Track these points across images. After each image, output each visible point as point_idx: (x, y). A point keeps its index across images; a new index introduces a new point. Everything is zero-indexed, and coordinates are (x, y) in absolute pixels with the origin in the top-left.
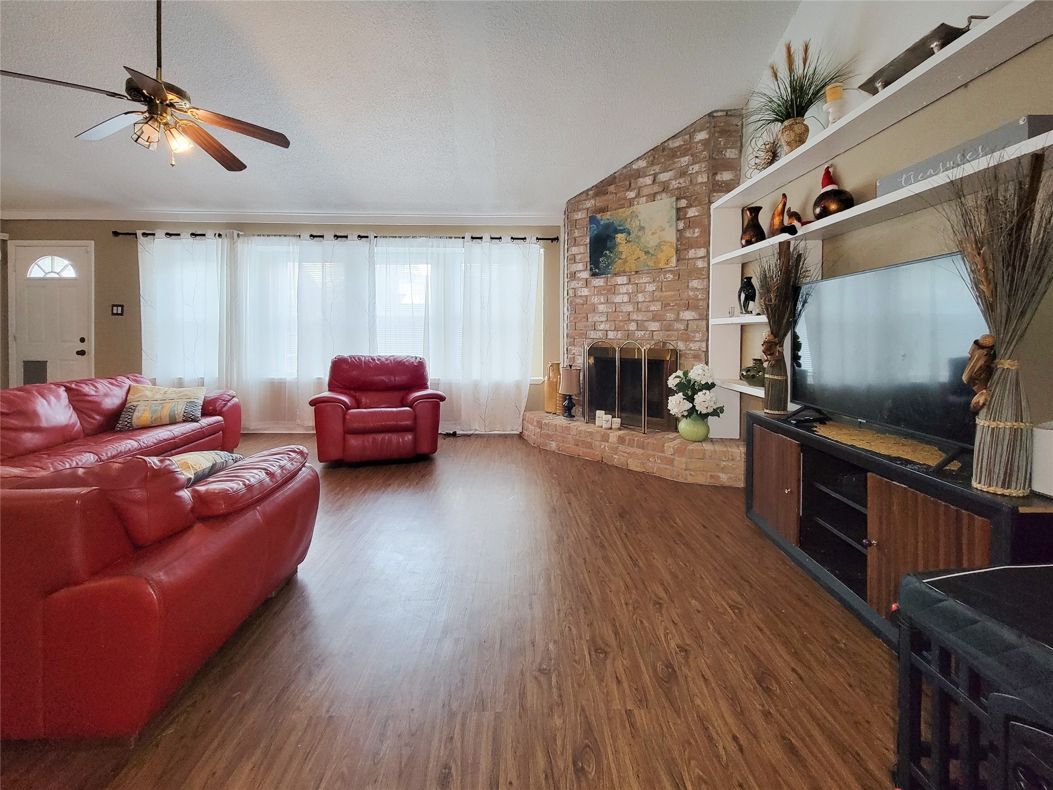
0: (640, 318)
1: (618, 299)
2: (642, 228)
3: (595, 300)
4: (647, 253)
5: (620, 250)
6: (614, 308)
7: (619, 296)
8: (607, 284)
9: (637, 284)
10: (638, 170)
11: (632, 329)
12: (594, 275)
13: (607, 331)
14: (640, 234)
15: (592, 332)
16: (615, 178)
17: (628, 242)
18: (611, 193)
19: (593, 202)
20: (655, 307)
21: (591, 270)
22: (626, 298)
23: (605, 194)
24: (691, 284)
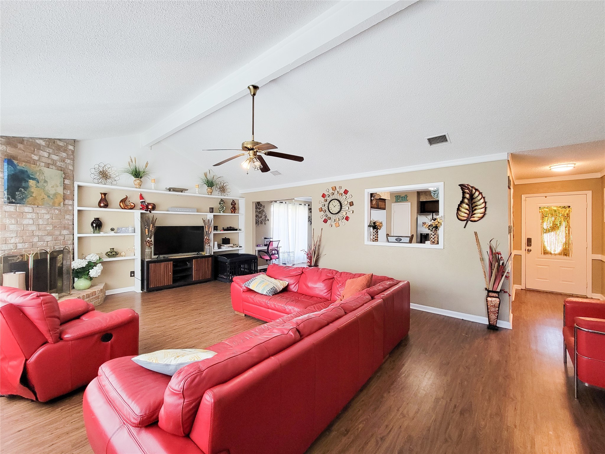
0: (40, 234)
1: (25, 222)
2: (46, 182)
3: (7, 221)
4: (49, 196)
5: (32, 191)
6: (23, 228)
7: (26, 220)
8: (16, 211)
9: (38, 213)
10: (39, 145)
11: (36, 241)
12: (11, 203)
13: (16, 243)
14: (45, 184)
15: (4, 245)
16: (23, 140)
17: (37, 187)
18: (20, 149)
19: (5, 148)
20: (49, 228)
21: (8, 199)
22: (31, 222)
23: (16, 147)
24: (66, 217)
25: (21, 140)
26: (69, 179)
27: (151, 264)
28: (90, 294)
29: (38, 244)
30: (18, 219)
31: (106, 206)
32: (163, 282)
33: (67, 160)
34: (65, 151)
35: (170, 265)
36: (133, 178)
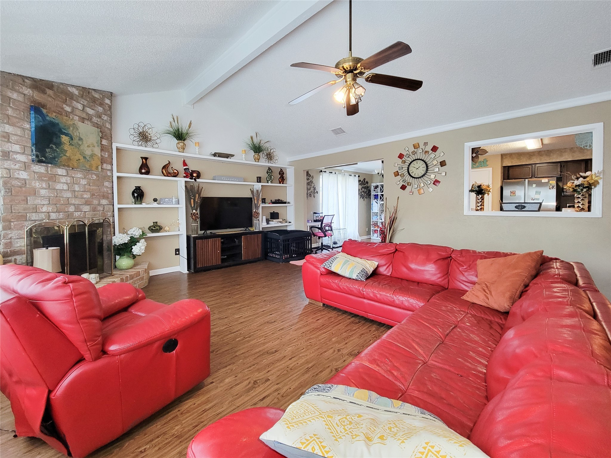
0: (77, 202)
1: (59, 186)
2: (80, 139)
3: (37, 184)
4: (85, 158)
5: (65, 148)
6: (56, 194)
7: (60, 184)
8: (48, 172)
9: (73, 177)
10: (72, 94)
11: (72, 210)
12: (40, 161)
13: (48, 213)
14: (80, 143)
15: (34, 214)
16: (52, 85)
17: (71, 144)
18: (49, 96)
19: (31, 92)
20: (87, 196)
21: (37, 156)
22: (65, 187)
23: (44, 92)
24: (105, 184)
25: (50, 85)
26: (107, 139)
27: (198, 241)
28: (134, 275)
29: (75, 215)
30: (50, 183)
31: (147, 173)
32: (211, 262)
33: (103, 116)
34: (101, 105)
35: (219, 241)
36: (175, 141)
